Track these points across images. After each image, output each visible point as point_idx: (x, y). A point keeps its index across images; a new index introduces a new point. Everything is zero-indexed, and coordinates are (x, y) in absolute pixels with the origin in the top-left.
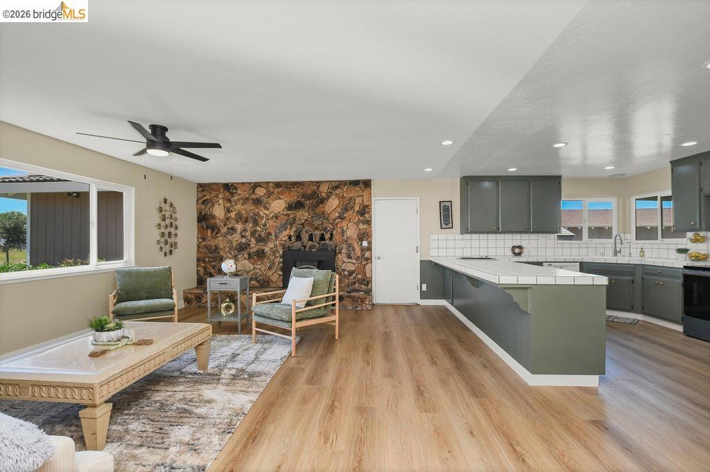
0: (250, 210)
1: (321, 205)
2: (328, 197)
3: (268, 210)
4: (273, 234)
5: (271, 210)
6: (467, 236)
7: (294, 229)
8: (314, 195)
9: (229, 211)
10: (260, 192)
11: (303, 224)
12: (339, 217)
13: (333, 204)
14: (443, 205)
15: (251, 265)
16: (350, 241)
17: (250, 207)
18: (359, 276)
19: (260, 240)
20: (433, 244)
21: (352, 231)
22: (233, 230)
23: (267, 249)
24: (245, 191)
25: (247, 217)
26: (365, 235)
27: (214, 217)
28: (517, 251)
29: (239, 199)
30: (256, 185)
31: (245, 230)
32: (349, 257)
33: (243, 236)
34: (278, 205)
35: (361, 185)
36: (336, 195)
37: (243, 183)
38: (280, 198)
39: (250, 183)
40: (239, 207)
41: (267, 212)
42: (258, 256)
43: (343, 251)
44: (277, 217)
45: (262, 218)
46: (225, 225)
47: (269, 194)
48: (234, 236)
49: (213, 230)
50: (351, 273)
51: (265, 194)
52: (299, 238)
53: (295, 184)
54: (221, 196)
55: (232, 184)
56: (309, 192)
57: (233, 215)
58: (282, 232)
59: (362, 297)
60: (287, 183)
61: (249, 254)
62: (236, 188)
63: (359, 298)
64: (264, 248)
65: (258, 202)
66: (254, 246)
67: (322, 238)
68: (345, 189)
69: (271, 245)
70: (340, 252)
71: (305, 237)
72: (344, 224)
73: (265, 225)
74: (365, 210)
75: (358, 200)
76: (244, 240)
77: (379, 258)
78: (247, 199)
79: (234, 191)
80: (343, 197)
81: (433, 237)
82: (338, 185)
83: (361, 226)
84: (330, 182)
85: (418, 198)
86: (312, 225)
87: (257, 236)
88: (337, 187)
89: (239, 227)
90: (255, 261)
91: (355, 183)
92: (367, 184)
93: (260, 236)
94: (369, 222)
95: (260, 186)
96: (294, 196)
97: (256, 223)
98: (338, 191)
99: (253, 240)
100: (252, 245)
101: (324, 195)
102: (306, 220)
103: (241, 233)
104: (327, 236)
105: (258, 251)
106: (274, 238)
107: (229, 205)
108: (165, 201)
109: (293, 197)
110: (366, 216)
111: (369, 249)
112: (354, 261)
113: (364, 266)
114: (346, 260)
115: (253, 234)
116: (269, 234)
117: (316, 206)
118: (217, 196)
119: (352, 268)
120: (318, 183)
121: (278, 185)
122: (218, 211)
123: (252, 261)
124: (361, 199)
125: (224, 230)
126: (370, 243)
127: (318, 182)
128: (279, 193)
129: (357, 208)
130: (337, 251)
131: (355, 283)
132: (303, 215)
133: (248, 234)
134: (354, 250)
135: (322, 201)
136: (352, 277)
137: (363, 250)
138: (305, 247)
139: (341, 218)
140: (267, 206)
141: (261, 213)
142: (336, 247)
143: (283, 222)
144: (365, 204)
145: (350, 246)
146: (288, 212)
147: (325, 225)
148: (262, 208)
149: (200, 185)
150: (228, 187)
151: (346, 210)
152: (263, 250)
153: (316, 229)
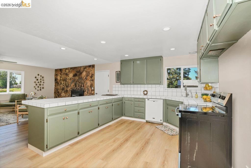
0: (65, 77)
2: (83, 72)
3: (69, 77)
4: (70, 85)
6: (126, 86)
7: (74, 83)
8: (79, 71)
9: (61, 78)
10: (67, 71)
11: (77, 81)
13: (84, 74)
14: (117, 72)
15: (65, 94)
16: (88, 87)
20: (114, 89)
21: (89, 84)
22: (61, 83)
23: (68, 90)
24: (64, 71)
25: (64, 79)
26: (92, 85)
27: (58, 79)
30: (66, 69)
32: (88, 93)
33: (63, 85)
34: (71, 75)
35: (92, 67)
37: (64, 68)
38: (71, 73)
40: (63, 76)
44: (71, 79)
45: (67, 79)
46: (60, 82)
47: (69, 72)
48: (61, 85)
49: (57, 83)
53: (75, 68)
54: (59, 73)
57: (62, 78)
58: (72, 84)
60: (73, 68)
61: (64, 91)
62: (62, 70)
65: (67, 74)
67: (81, 86)
68: (87, 69)
69: (69, 88)
70: (86, 91)
71: (77, 85)
72: (87, 81)
73: (68, 82)
74: (93, 76)
75: (91, 72)
76: (63, 87)
77: (96, 94)
78: (64, 73)
80: (87, 71)
81: (114, 86)
82: (85, 67)
83: (92, 82)
84: (83, 66)
85: (109, 71)
88: (85, 68)
89: (63, 82)
90: (66, 93)
91: (90, 66)
92: (93, 66)
93: (67, 85)
94: (94, 80)
95: (67, 69)
97: (66, 82)
98: (85, 70)
100: (65, 88)
104: (82, 85)
105: (66, 90)
107: (61, 75)
108: (38, 75)
109: (75, 72)
110: (93, 78)
111: (94, 90)
112: (89, 95)
115: (65, 85)
116: (69, 85)
117: (80, 75)
118: (58, 73)
121: (71, 68)
122: (59, 78)
123: (65, 93)
125: (60, 83)
126: (94, 88)
127: (81, 67)
128: (71, 71)
129: (90, 75)
130: (84, 91)
132: (77, 78)
134: (89, 90)
135: (81, 73)
137: (92, 91)
138: (77, 89)
139: (86, 79)
142: (84, 89)
143: (72, 81)
144: (93, 74)
145: (88, 89)
146: (73, 77)
147: (82, 81)
148: (67, 76)
149: (56, 70)
150: (61, 70)
151: (87, 76)
153: (80, 83)
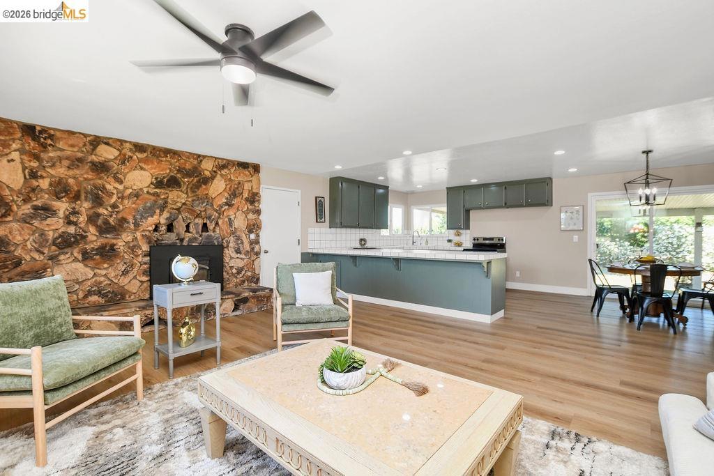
0: (86, 179)
1: (204, 187)
2: (213, 178)
3: (121, 182)
4: (131, 220)
5: (127, 183)
6: (333, 230)
7: (166, 215)
8: (195, 172)
9: (34, 176)
10: (108, 153)
11: (178, 209)
12: (227, 204)
13: (218, 187)
14: (318, 200)
15: (88, 270)
16: (238, 233)
17: (84, 173)
18: (249, 274)
19: (105, 229)
20: (311, 237)
21: (240, 222)
22: (46, 210)
23: (120, 244)
24: (72, 146)
25: (79, 191)
26: (254, 227)
28: (363, 242)
29: (60, 159)
30: (96, 141)
31: (75, 212)
32: (238, 251)
33: (70, 223)
34: (140, 178)
35: (251, 169)
36: (222, 175)
37: (70, 132)
38: (142, 168)
39: (85, 136)
40: (59, 171)
41: (121, 187)
42: (102, 255)
43: (231, 245)
44: (137, 196)
45: (110, 195)
46: (26, 200)
47: (124, 160)
48: (50, 221)
50: (239, 271)
51: (116, 158)
52: (170, 228)
53: (167, 152)
54: (14, 146)
55: (44, 130)
56: (188, 166)
57: (44, 184)
58: (146, 218)
59: (267, 295)
60: (154, 148)
61: (84, 253)
62: (52, 138)
63: (264, 297)
64: (114, 241)
65: (101, 168)
66: (94, 239)
67: (206, 228)
68: (232, 170)
69: (127, 237)
70: (227, 247)
71: (180, 226)
72: (231, 213)
73: (114, 206)
74: (254, 198)
75: (247, 186)
76: (72, 229)
77: (266, 252)
78: (80, 160)
79: (49, 142)
80: (230, 179)
81: (311, 230)
82: (224, 165)
83: (251, 216)
84: (216, 158)
85: (300, 191)
86: (191, 211)
87: (100, 222)
88: (223, 167)
89: (62, 207)
90: (97, 264)
91: (244, 165)
92: (256, 168)
93: (106, 222)
94: (258, 212)
95: (106, 144)
96: (166, 169)
97: (98, 201)
98: (225, 172)
99: (92, 229)
100: (91, 238)
101: (207, 173)
102: (184, 204)
103: (67, 217)
104: (211, 226)
105: (103, 247)
106: (132, 226)
109: (164, 169)
110: (256, 204)
111: (257, 242)
112: (243, 256)
113: (253, 261)
114: (234, 255)
115: (92, 219)
116: (124, 220)
117: (197, 186)
118: (4, 144)
119: (240, 264)
120: (200, 158)
121: (139, 148)
122: (9, 175)
123: (91, 264)
124: (250, 184)
125: (24, 210)
126: (258, 236)
127: (199, 156)
128: (140, 160)
129: (246, 195)
130: (225, 245)
131: (244, 282)
132: (177, 197)
133: (83, 219)
134: (242, 243)
135: (206, 181)
136: (241, 275)
137: (251, 243)
138: (182, 240)
139: (229, 204)
140: (120, 176)
141: (108, 187)
142: (222, 240)
143: (148, 204)
144: (254, 191)
145: (238, 238)
146: (158, 190)
147: (208, 212)
148: (111, 180)
150: (34, 132)
151: (234, 195)
152: (112, 246)
153: (198, 216)
